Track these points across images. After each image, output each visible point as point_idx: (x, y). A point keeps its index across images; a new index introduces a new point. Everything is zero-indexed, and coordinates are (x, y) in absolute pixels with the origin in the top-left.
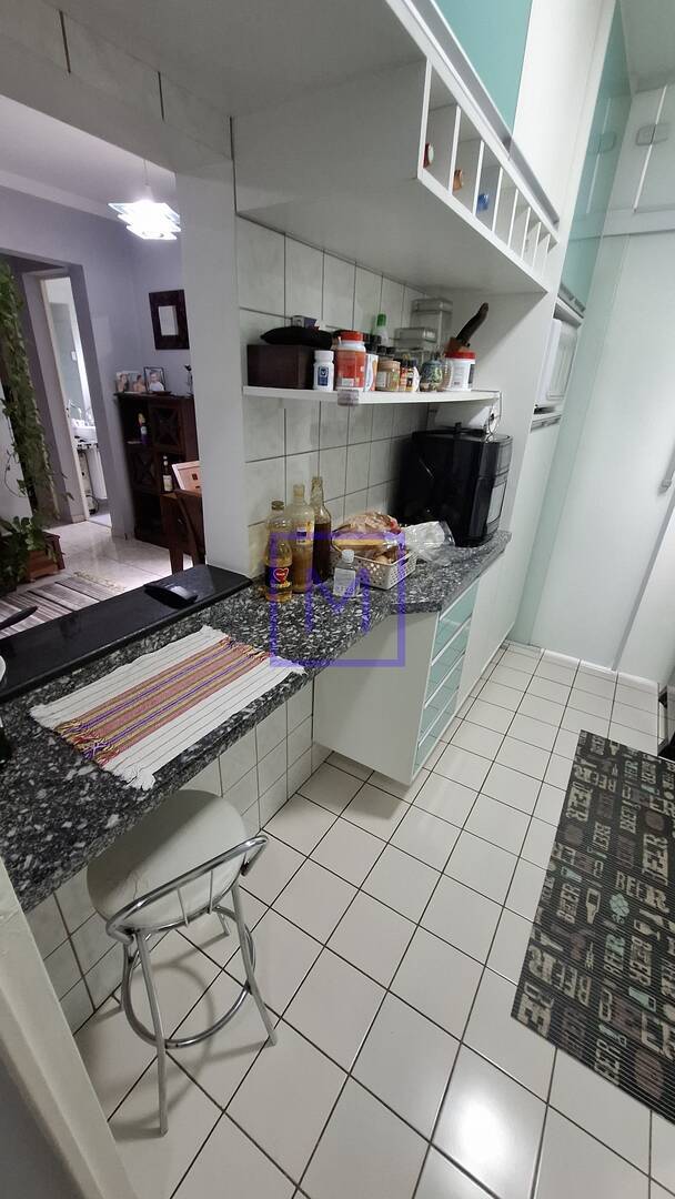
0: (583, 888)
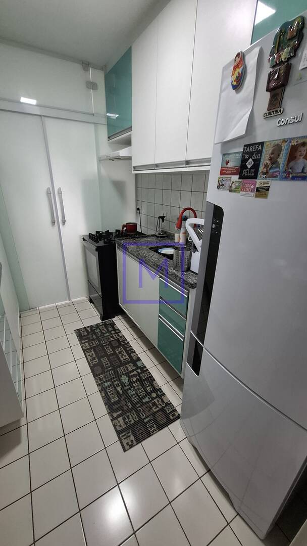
0: (112, 384)
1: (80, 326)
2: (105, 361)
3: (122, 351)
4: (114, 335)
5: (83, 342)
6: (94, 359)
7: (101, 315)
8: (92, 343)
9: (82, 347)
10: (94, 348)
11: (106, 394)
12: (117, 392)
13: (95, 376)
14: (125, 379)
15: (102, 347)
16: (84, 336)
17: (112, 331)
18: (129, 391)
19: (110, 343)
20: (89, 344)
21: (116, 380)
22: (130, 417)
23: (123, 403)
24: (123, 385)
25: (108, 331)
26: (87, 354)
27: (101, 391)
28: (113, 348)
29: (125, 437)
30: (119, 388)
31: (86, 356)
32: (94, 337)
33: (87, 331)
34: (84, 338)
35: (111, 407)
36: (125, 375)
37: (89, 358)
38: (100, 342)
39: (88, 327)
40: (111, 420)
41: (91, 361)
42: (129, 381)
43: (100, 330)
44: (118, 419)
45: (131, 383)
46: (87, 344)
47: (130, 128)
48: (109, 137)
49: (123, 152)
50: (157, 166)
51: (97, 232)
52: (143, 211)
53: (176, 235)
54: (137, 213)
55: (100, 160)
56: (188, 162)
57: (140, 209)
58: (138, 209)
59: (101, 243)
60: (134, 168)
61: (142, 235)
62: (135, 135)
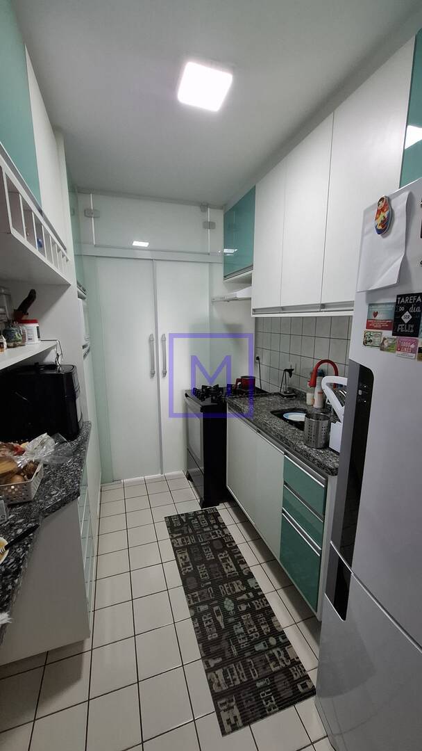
0: (211, 610)
1: (172, 512)
2: (202, 569)
3: (228, 558)
4: (216, 531)
5: (175, 536)
6: (187, 564)
7: (201, 499)
8: (187, 539)
9: (173, 544)
10: (188, 548)
11: (201, 623)
12: (217, 624)
13: (187, 591)
14: (229, 605)
15: (200, 547)
16: (177, 527)
17: (214, 524)
18: (235, 627)
19: (211, 544)
20: (183, 540)
21: (216, 605)
22: (235, 672)
23: (225, 644)
24: (226, 615)
25: (210, 525)
26: (179, 556)
27: (193, 618)
28: (215, 552)
29: (225, 707)
30: (220, 619)
31: (177, 559)
32: (190, 531)
33: (181, 520)
34: (176, 530)
35: (208, 649)
36: (229, 597)
37: (180, 560)
38: (197, 540)
39: (182, 515)
40: (206, 670)
41: (183, 566)
42: (236, 609)
43: (198, 520)
44: (217, 672)
45: (238, 613)
46: (179, 540)
47: (251, 267)
48: (225, 277)
49: (241, 294)
50: (283, 309)
51: (204, 387)
52: (264, 361)
53: (309, 395)
54: (255, 362)
55: (213, 301)
56: (323, 306)
57: (260, 357)
58: (258, 358)
59: (208, 402)
60: (254, 310)
61: (262, 393)
62: (256, 274)
